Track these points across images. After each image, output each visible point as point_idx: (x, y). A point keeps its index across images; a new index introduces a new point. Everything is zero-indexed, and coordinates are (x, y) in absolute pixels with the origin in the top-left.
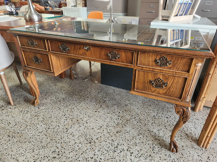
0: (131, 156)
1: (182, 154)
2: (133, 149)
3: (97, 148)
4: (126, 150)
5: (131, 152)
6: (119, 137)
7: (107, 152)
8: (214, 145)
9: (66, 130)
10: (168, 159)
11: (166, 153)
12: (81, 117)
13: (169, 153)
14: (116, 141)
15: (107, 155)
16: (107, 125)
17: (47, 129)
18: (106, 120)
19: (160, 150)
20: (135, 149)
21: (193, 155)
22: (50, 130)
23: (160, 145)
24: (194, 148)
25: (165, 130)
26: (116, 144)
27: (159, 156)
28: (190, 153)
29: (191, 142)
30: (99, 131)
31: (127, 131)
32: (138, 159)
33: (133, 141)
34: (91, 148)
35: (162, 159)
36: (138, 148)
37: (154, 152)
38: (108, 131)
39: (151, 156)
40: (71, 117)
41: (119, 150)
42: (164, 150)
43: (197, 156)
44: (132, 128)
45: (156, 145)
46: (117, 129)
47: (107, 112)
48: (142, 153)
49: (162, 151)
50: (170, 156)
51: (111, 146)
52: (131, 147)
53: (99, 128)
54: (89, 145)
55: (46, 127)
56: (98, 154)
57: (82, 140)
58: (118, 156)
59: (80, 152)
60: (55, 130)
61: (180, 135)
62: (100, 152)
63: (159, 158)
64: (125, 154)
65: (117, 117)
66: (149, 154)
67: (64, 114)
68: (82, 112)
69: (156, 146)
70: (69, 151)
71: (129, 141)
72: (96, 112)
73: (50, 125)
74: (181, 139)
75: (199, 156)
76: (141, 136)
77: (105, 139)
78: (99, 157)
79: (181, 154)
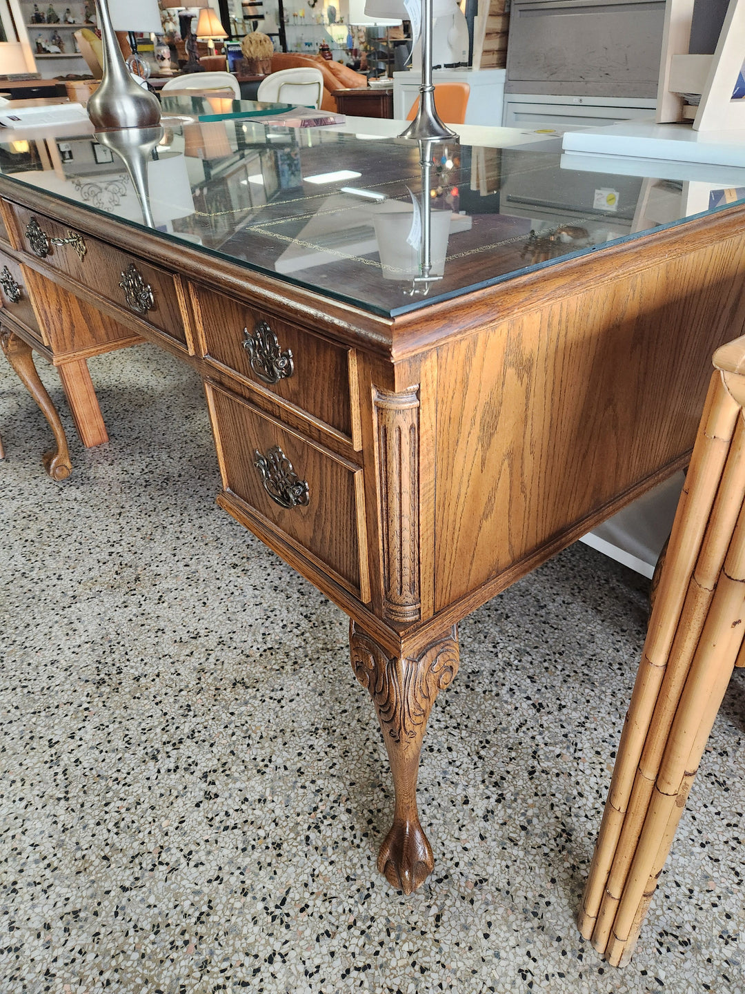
0: (198, 805)
1: (438, 918)
2: (235, 780)
3: (107, 713)
4: (198, 774)
5: (213, 790)
6: (226, 707)
7: (121, 745)
8: (688, 965)
9: (67, 601)
10: (340, 903)
11: (359, 871)
12: (163, 570)
13: (374, 878)
14: (198, 719)
15: (113, 757)
16: (226, 638)
17: (18, 575)
18: (240, 616)
19: (346, 844)
20: (238, 785)
21: (497, 955)
22: (24, 581)
23: (370, 822)
24: (536, 923)
25: (466, 760)
26: (187, 731)
27: (316, 865)
28: (486, 936)
29: (549, 885)
30: (172, 649)
31: (278, 695)
32: (210, 834)
33: (262, 748)
34: (85, 705)
35: (313, 887)
36: (257, 787)
37: (307, 838)
38: (205, 665)
39: (279, 846)
40: (128, 558)
41: (172, 760)
42: (367, 848)
43: (513, 973)
44: (314, 690)
45: (349, 811)
46: (245, 671)
47: (277, 582)
48: (251, 818)
49: (350, 853)
50: (368, 896)
51: (158, 730)
52: (234, 768)
53: (185, 637)
54: (91, 688)
55: (19, 566)
56: (87, 737)
57: (87, 658)
58: (148, 783)
59: (35, 701)
60: (37, 589)
61: (521, 820)
62: (101, 735)
63: (305, 878)
64: (181, 787)
65: (295, 617)
66: (276, 834)
67: (114, 538)
68: (184, 552)
69: (344, 817)
70: (7, 684)
71: (247, 741)
72: (235, 566)
73: (39, 564)
74: (509, 844)
75: (523, 974)
76: (320, 742)
77: (164, 691)
78: (78, 754)
79: (434, 910)
